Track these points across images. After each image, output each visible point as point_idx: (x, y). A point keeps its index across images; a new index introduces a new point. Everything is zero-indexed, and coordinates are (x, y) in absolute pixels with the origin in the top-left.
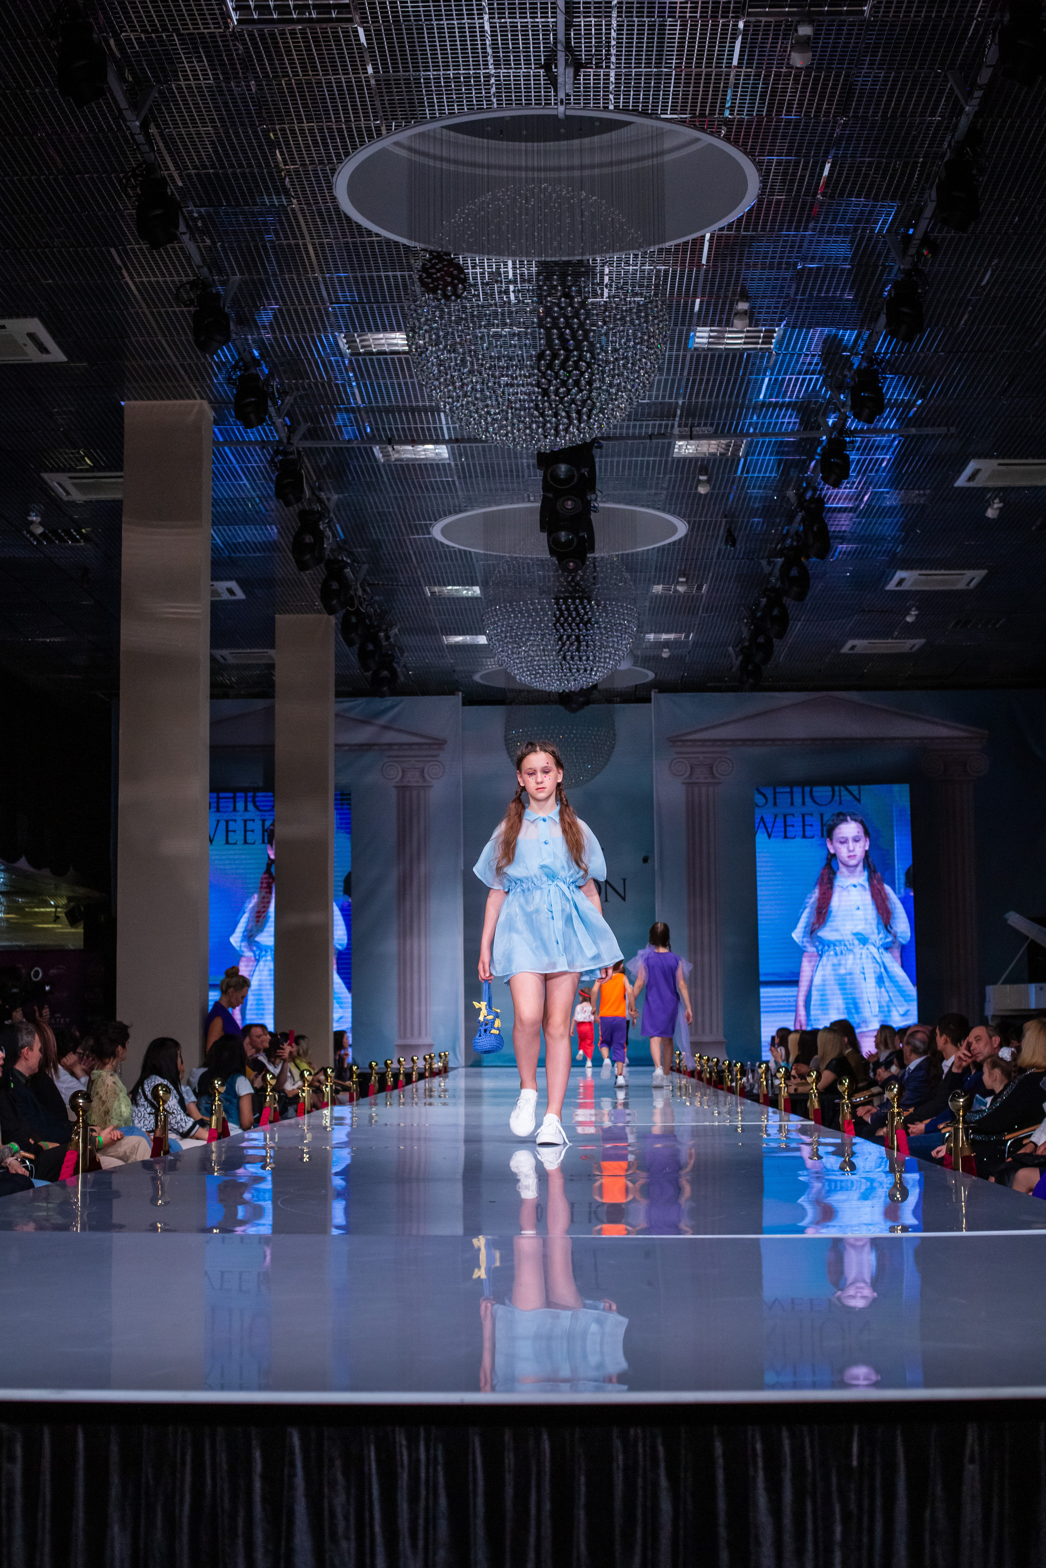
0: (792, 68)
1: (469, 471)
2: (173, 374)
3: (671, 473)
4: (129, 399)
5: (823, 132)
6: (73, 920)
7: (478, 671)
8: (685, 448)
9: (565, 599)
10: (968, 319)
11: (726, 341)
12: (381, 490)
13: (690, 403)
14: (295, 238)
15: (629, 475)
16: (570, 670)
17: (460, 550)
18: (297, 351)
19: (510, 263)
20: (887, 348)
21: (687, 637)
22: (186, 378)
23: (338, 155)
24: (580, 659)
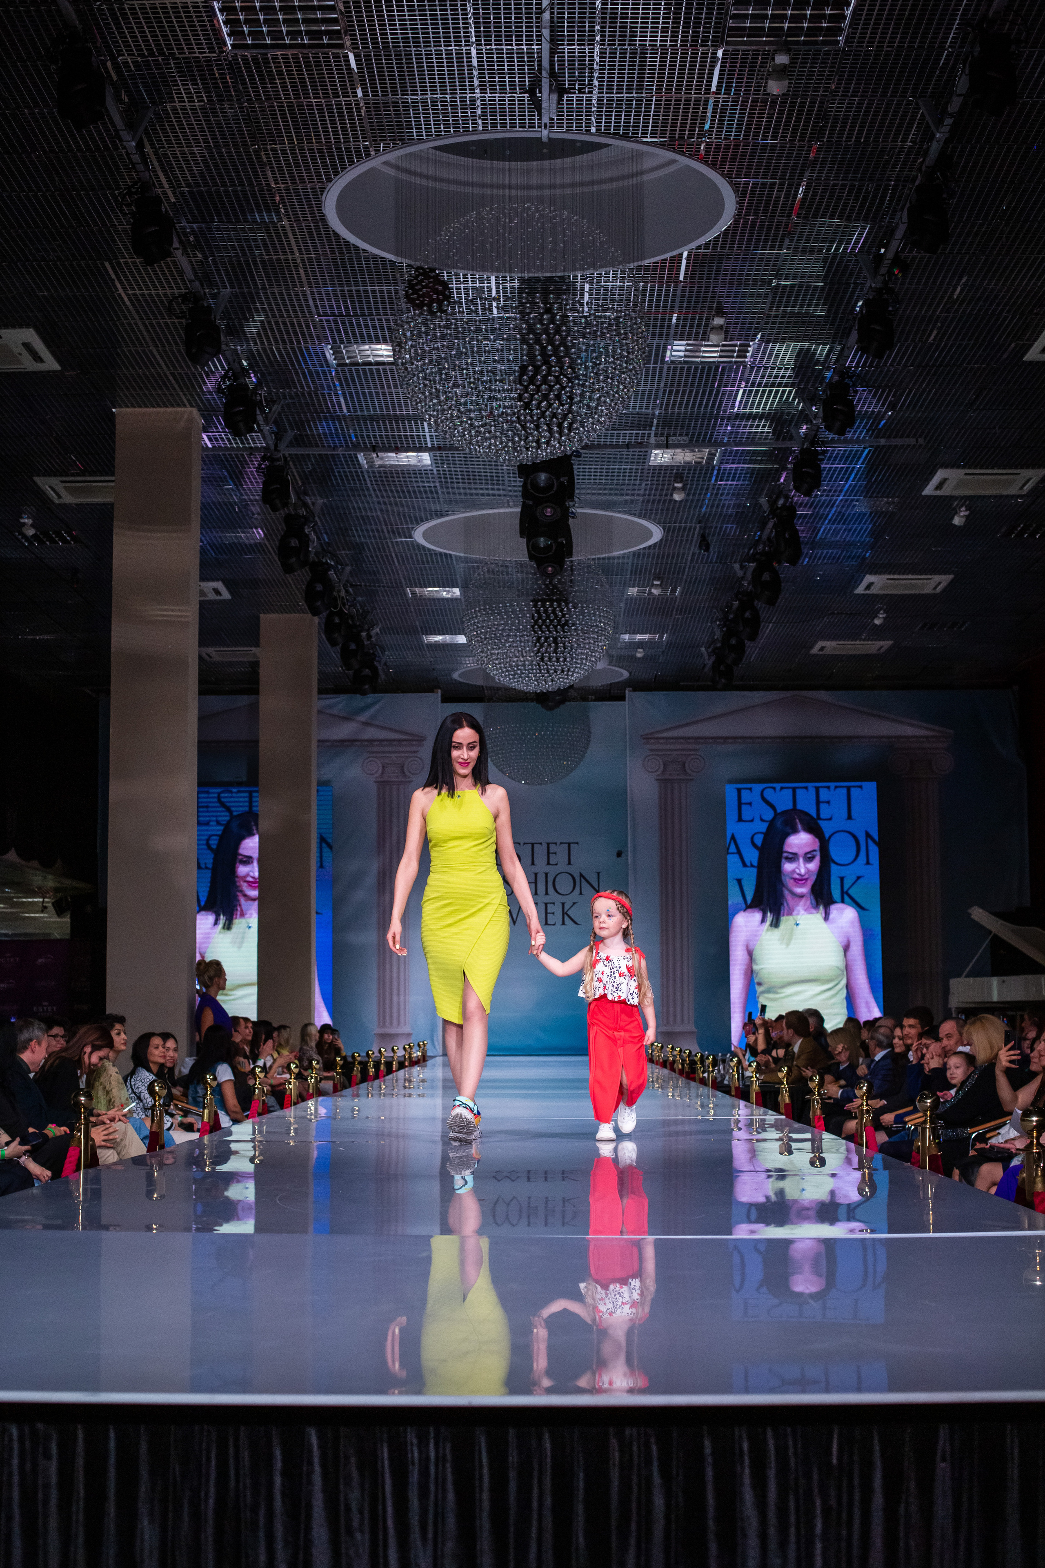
0: (769, 94)
1: (451, 477)
2: (164, 383)
3: (647, 480)
4: (121, 407)
5: (798, 156)
6: (60, 909)
7: (457, 670)
8: (660, 457)
9: (544, 602)
10: (937, 334)
11: (701, 354)
12: (365, 495)
13: (666, 413)
14: (285, 253)
15: (606, 481)
16: (548, 672)
17: (441, 553)
18: (284, 361)
19: (493, 278)
20: (858, 363)
21: (661, 637)
22: (176, 386)
23: (327, 174)
24: (558, 660)
